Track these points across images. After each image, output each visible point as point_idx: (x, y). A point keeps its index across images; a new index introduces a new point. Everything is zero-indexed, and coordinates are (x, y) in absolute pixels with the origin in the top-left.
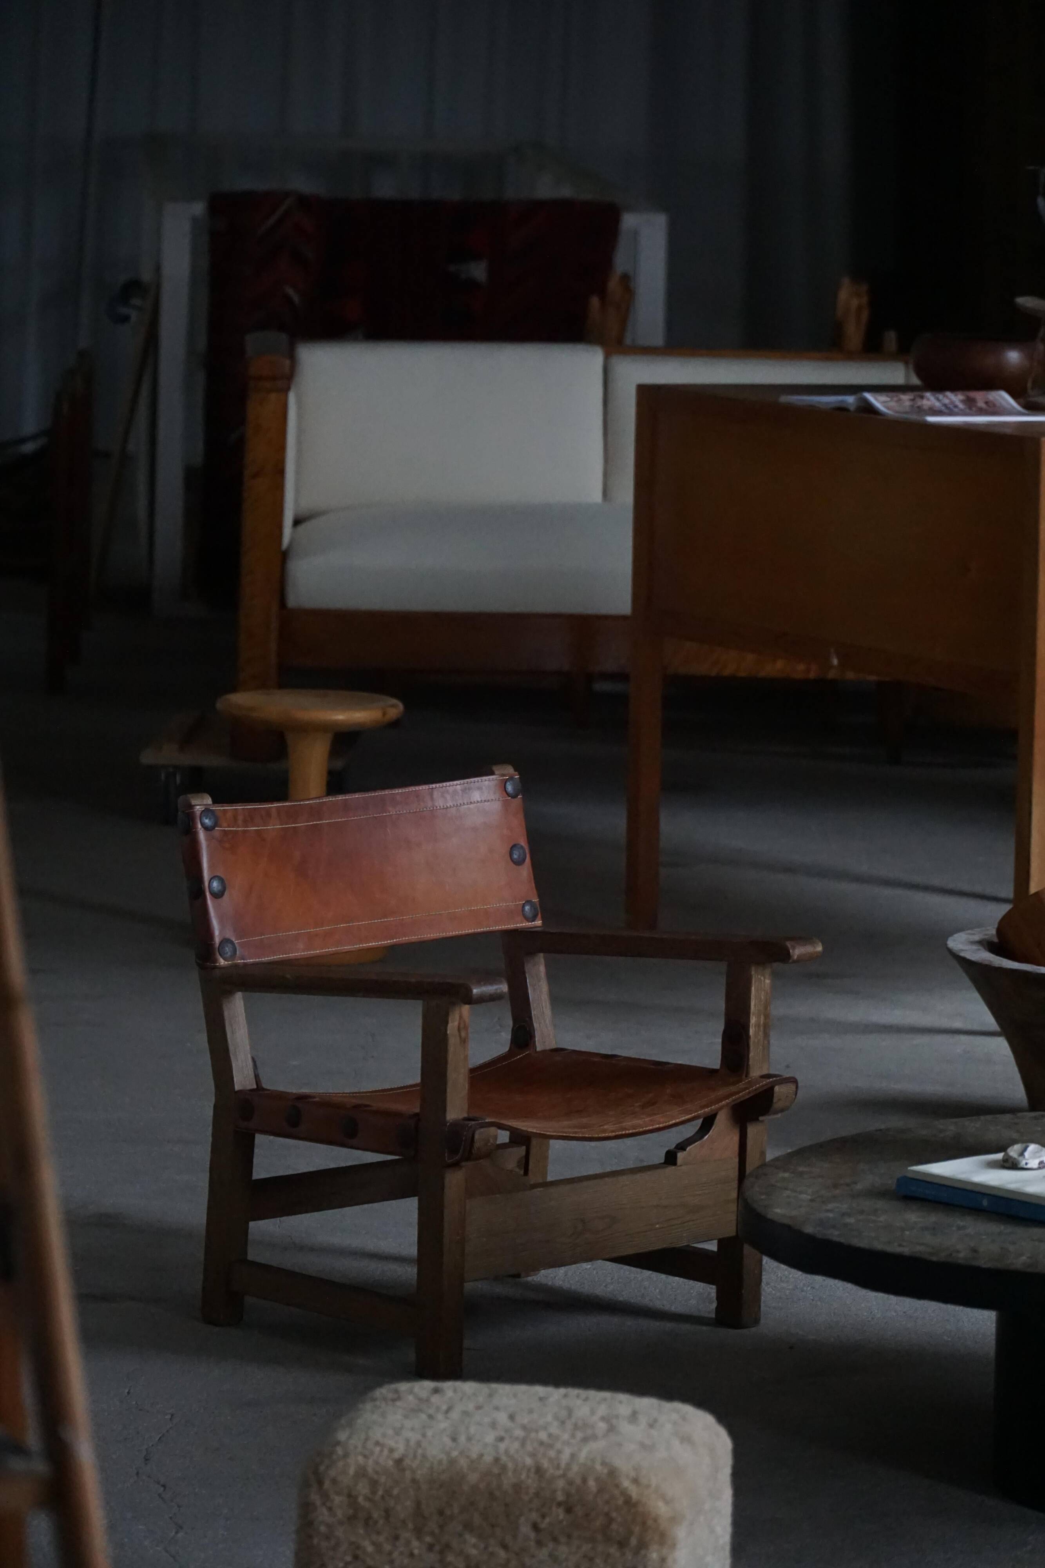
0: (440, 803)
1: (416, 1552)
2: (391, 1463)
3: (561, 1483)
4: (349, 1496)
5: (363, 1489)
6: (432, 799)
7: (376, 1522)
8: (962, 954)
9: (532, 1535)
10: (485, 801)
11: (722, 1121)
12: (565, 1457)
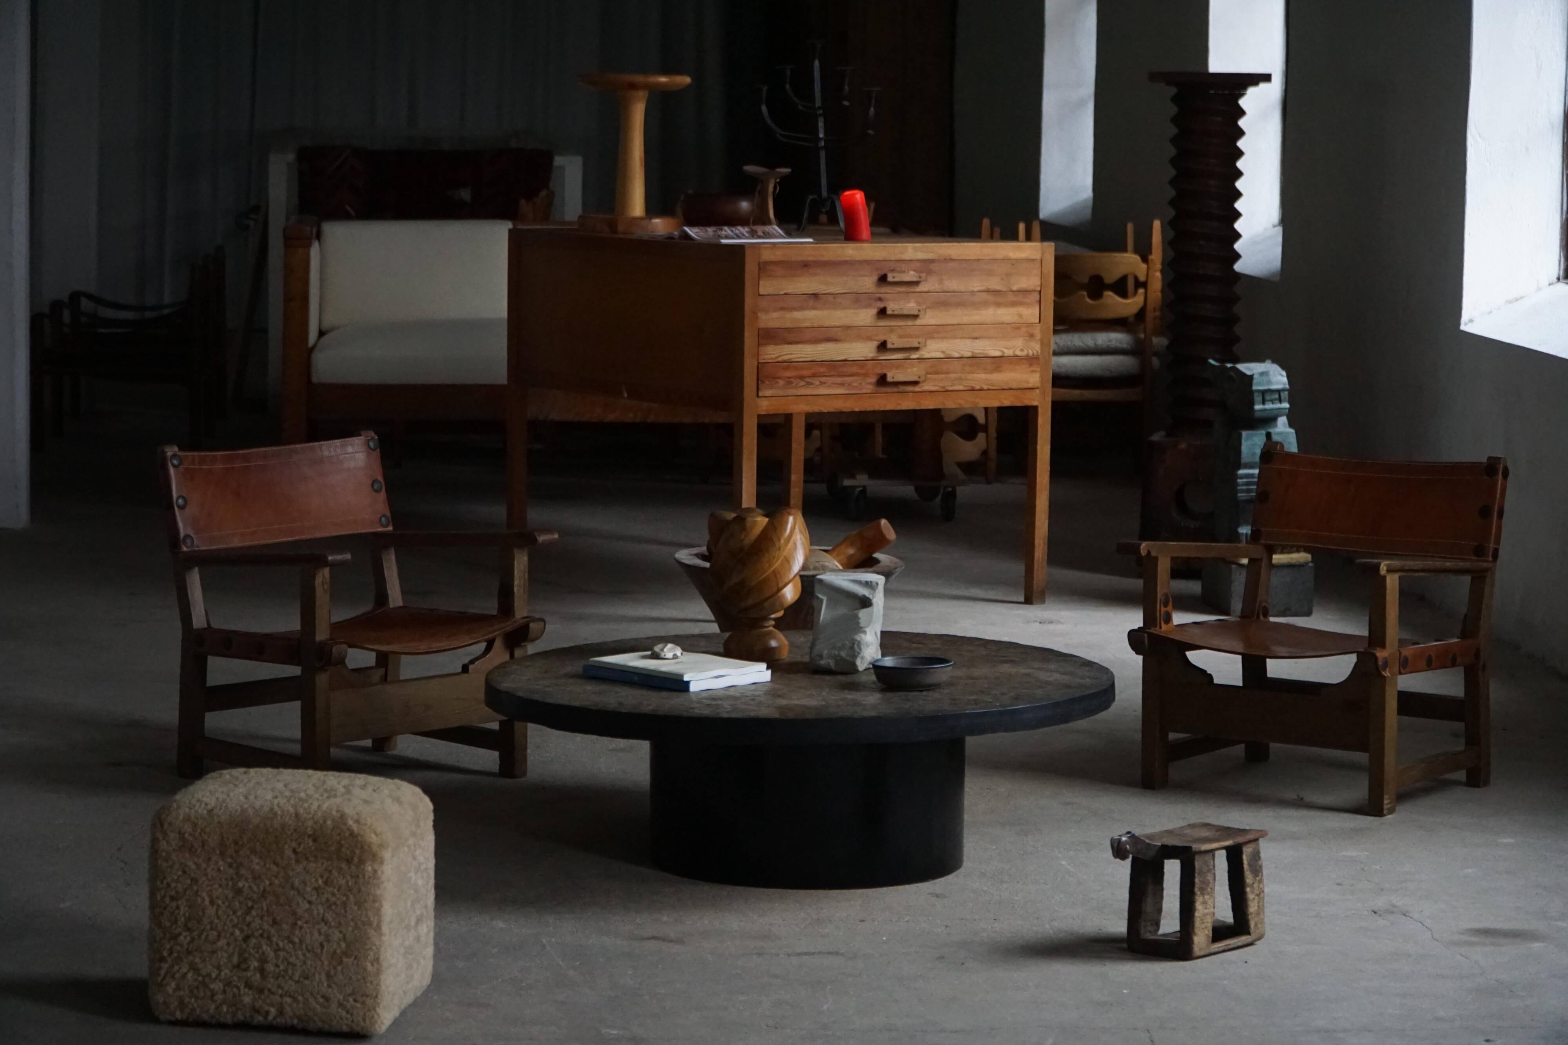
0: (326, 453)
1: (222, 868)
2: (205, 812)
3: (310, 823)
4: (180, 833)
5: (188, 828)
6: (321, 451)
7: (196, 850)
8: (682, 561)
9: (293, 856)
10: (355, 452)
11: (498, 644)
12: (315, 807)
